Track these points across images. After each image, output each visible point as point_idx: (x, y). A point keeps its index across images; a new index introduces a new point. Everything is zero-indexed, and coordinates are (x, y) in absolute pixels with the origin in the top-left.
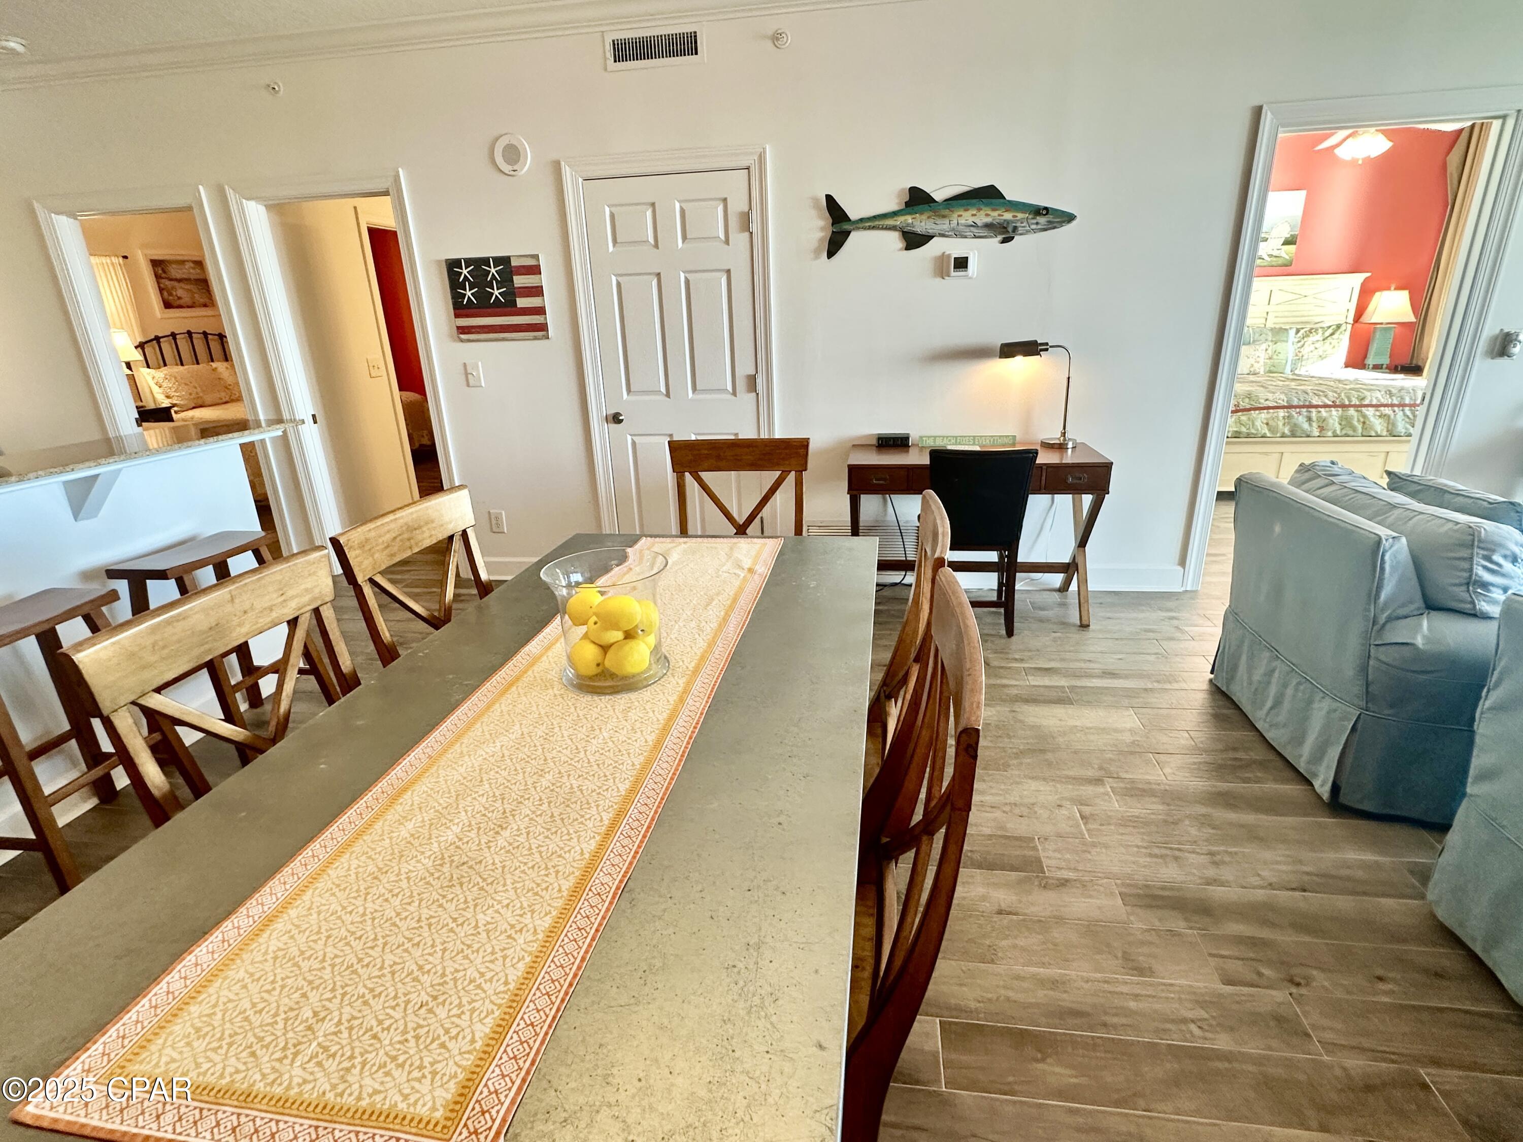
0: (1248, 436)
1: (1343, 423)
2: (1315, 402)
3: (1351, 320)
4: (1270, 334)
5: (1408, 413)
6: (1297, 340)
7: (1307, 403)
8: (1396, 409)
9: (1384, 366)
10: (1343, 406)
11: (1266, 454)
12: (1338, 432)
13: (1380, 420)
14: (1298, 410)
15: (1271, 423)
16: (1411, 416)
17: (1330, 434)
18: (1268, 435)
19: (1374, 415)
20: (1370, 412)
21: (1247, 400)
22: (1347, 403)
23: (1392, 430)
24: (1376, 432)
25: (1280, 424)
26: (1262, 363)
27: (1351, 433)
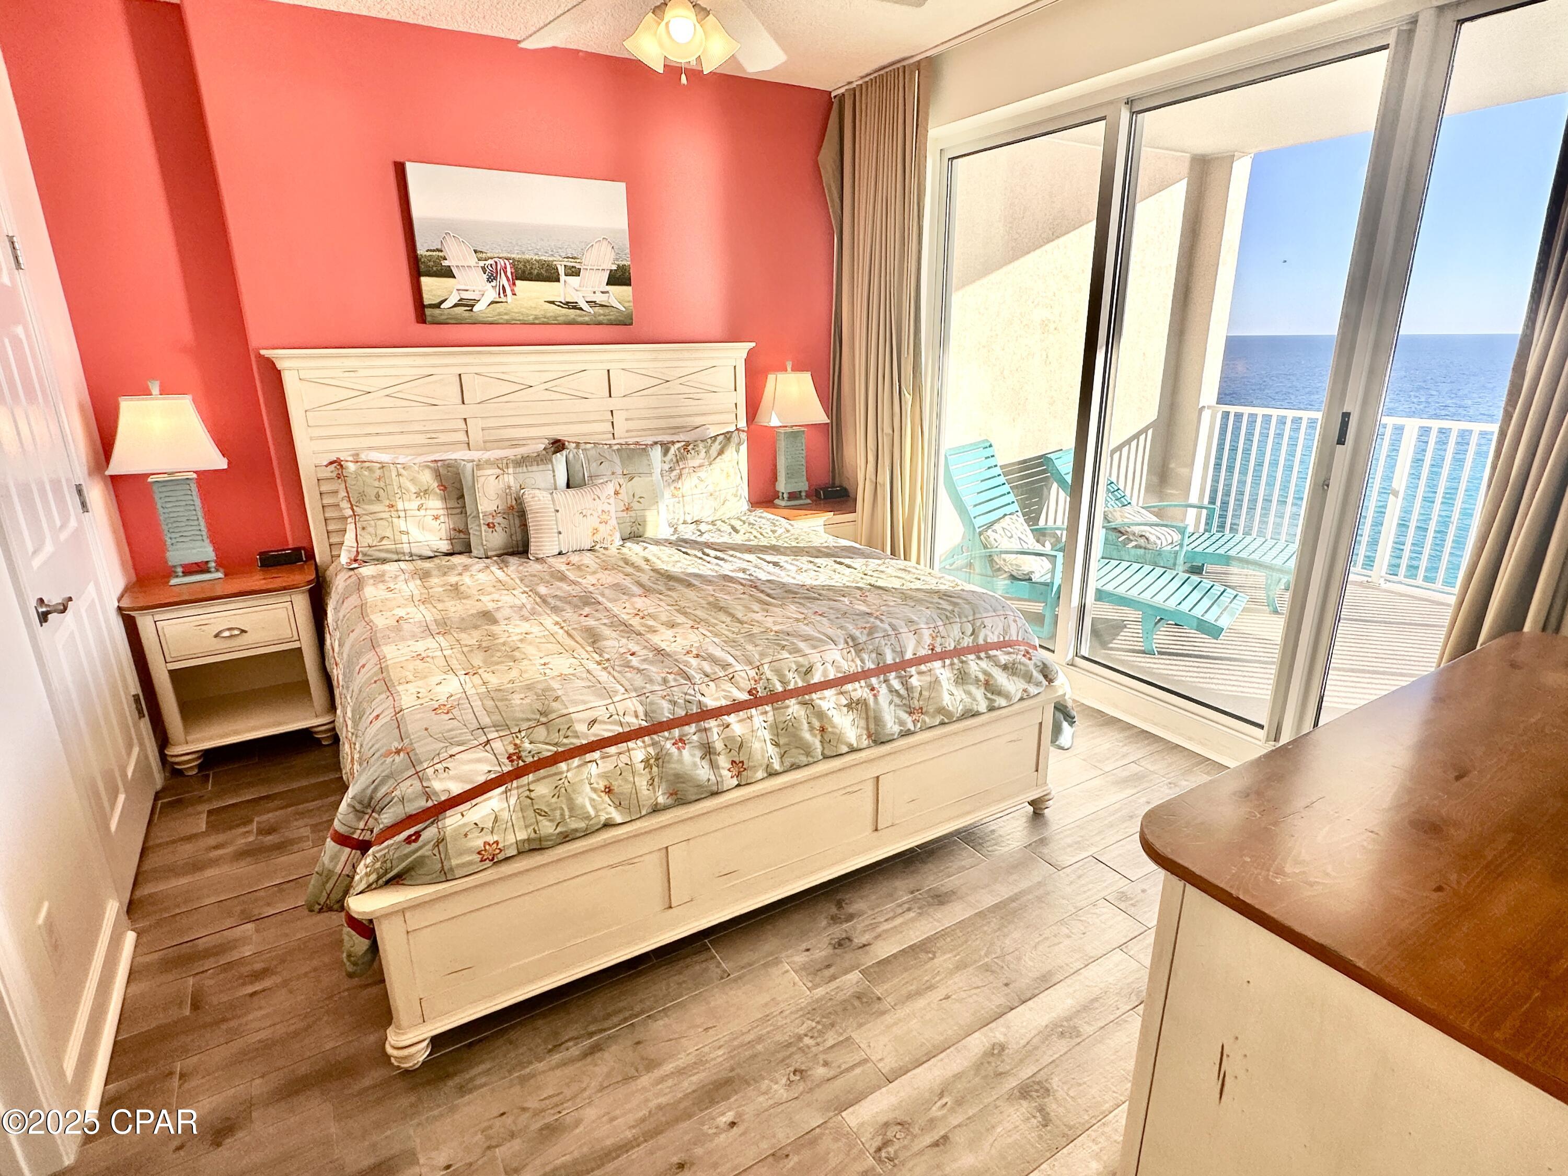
0: (567, 838)
1: (782, 741)
2: (711, 703)
3: (742, 424)
4: (617, 460)
5: (896, 684)
6: (667, 467)
7: (695, 709)
8: (874, 681)
9: (803, 494)
10: (774, 698)
11: (630, 862)
12: (777, 766)
13: (851, 716)
14: (676, 732)
15: (615, 785)
16: (903, 692)
17: (760, 774)
18: (619, 820)
19: (838, 707)
20: (828, 701)
21: (541, 733)
22: (779, 688)
23: (877, 733)
24: (850, 745)
25: (642, 783)
26: (613, 522)
27: (804, 759)
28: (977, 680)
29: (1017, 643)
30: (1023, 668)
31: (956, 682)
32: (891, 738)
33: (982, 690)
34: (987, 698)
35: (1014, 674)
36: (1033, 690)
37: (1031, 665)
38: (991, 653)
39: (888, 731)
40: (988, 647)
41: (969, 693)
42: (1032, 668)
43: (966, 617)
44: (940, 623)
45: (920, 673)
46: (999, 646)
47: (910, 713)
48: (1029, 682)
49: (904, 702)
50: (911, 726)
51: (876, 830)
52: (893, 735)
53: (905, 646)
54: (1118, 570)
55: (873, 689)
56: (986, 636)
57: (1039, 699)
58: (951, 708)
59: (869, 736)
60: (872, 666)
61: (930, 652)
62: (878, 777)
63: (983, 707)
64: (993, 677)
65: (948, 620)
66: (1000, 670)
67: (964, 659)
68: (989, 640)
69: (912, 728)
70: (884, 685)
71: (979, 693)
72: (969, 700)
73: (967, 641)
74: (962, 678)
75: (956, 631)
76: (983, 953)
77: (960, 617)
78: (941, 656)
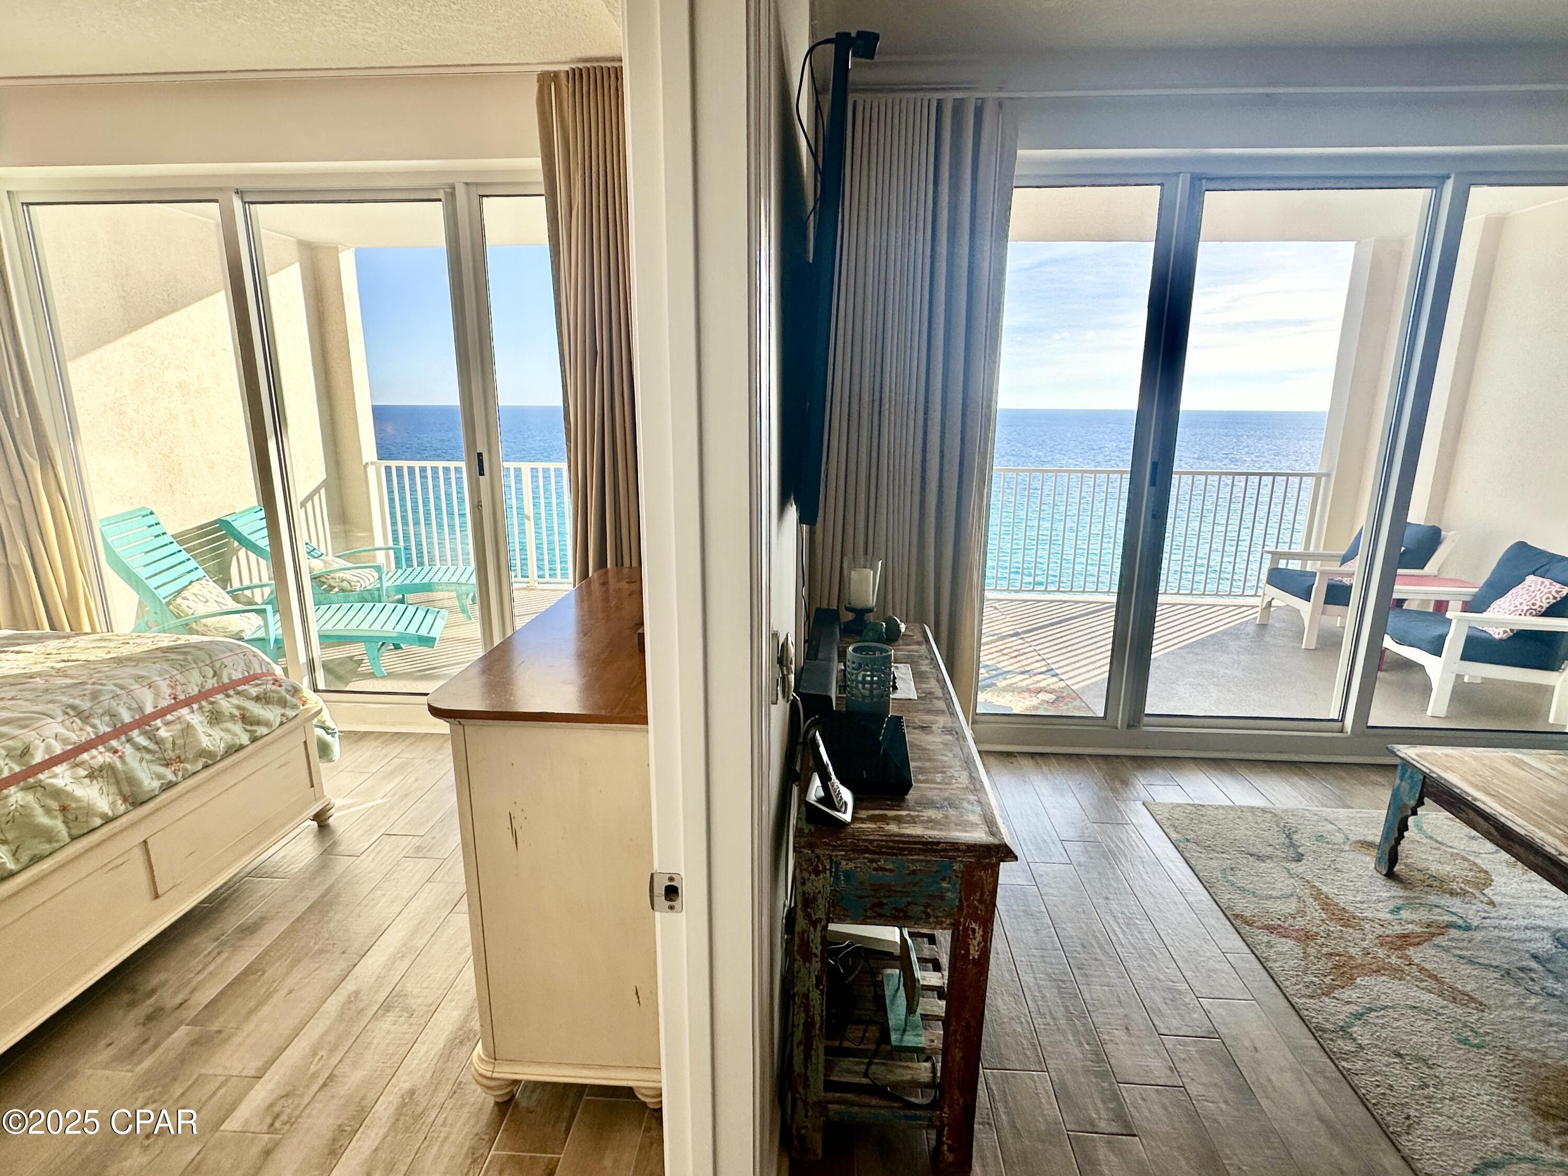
8: (114, 743)
12: (11, 866)
13: (96, 785)
19: (77, 780)
20: (61, 777)
24: (103, 816)
27: (46, 848)
28: (232, 717)
29: (263, 675)
30: (275, 695)
31: (210, 723)
32: (153, 794)
33: (240, 723)
34: (247, 731)
35: (268, 703)
36: (290, 713)
37: (282, 691)
38: (240, 688)
39: (147, 789)
40: (234, 684)
41: (228, 731)
42: (284, 693)
43: (202, 661)
44: (175, 672)
45: (167, 724)
46: (246, 681)
47: (167, 765)
48: (285, 707)
49: (157, 756)
50: (171, 777)
51: (157, 896)
52: (153, 790)
53: (142, 702)
54: (330, 613)
55: (116, 752)
56: (230, 675)
57: (298, 720)
58: (212, 748)
59: (125, 800)
60: (108, 729)
61: (173, 701)
62: (145, 842)
63: (245, 739)
64: (248, 710)
65: (183, 668)
66: (253, 703)
67: (212, 700)
68: (234, 678)
69: (174, 779)
70: (128, 745)
71: (237, 728)
72: (230, 736)
73: (211, 683)
74: (215, 718)
75: (195, 676)
76: (312, 944)
77: (196, 663)
78: (188, 703)
